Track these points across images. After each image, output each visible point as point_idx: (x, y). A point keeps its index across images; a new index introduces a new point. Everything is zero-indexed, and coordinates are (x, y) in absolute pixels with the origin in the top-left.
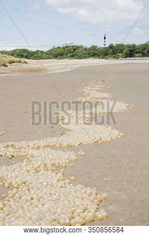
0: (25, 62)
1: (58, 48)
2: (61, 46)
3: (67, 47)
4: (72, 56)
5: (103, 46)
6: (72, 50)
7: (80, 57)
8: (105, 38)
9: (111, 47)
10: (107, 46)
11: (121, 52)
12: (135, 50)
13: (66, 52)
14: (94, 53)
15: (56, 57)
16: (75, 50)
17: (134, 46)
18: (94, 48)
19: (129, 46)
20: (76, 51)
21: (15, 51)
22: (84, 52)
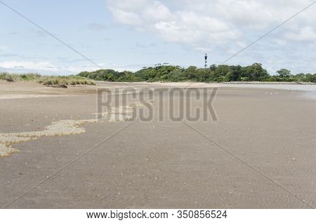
0: (92, 84)
1: (149, 68)
2: (154, 66)
3: (160, 67)
4: (166, 78)
5: (204, 68)
6: (166, 71)
7: (175, 80)
8: (206, 58)
9: (213, 68)
10: (208, 67)
11: (225, 74)
12: (240, 72)
13: (159, 73)
14: (192, 74)
15: (146, 79)
16: (169, 71)
17: (239, 68)
18: (192, 69)
19: (233, 68)
20: (171, 72)
21: (98, 72)
22: (180, 73)
